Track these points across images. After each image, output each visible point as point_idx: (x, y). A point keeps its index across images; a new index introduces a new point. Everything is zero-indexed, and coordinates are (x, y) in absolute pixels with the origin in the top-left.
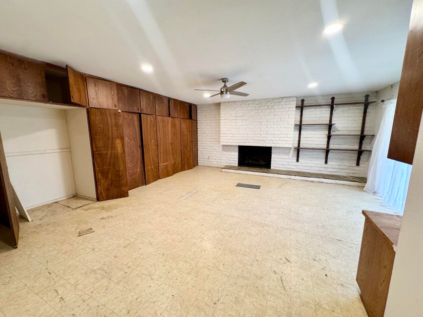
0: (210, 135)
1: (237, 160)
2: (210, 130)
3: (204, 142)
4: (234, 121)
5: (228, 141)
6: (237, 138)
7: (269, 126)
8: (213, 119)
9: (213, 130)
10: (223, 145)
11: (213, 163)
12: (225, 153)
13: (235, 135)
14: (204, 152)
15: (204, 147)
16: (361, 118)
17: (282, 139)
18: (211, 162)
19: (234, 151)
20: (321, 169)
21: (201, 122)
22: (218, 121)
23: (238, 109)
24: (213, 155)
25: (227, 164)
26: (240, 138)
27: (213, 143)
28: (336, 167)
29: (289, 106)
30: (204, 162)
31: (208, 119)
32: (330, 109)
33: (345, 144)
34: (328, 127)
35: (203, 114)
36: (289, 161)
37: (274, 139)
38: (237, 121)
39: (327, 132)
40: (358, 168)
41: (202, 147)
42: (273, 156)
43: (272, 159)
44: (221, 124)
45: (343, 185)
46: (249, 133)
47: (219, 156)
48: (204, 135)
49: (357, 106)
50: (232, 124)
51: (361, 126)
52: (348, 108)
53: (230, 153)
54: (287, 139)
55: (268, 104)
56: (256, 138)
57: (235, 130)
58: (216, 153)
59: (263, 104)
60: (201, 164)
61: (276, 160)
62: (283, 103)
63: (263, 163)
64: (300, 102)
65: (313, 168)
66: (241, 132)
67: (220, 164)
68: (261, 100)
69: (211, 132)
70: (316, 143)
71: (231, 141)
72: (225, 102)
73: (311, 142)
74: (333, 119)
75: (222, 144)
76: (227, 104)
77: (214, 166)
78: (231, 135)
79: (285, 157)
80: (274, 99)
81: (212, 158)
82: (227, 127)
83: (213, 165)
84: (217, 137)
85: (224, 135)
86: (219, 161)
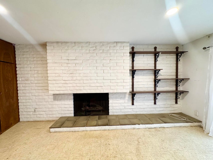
0: (36, 82)
1: (73, 109)
2: (35, 76)
3: (28, 91)
4: (66, 65)
5: (59, 89)
6: (71, 85)
7: (106, 71)
8: (39, 62)
9: (40, 75)
10: (54, 95)
11: (42, 116)
12: (57, 102)
13: (68, 82)
14: (28, 104)
15: (28, 98)
16: (175, 65)
17: (120, 84)
18: (39, 116)
19: (67, 99)
20: (152, 109)
21: (22, 66)
22: (45, 66)
23: (69, 51)
24: (41, 107)
25: (61, 116)
26: (75, 85)
27: (40, 91)
28: (163, 106)
29: (124, 51)
30: (28, 116)
31: (32, 63)
32: (154, 57)
33: (167, 87)
34: (154, 72)
35: (25, 56)
36: (126, 105)
37: (111, 84)
38: (69, 65)
39: (153, 77)
40: (176, 105)
41: (24, 98)
42: (111, 101)
43: (110, 105)
44: (48, 68)
45: (180, 127)
46: (85, 78)
47: (50, 106)
48: (26, 82)
49: (171, 55)
50: (63, 68)
51: (175, 71)
52: (166, 57)
53: (63, 102)
54: (124, 84)
55: (103, 48)
56: (93, 85)
57: (68, 75)
58: (44, 103)
59: (98, 47)
60: (25, 120)
61: (114, 105)
62: (118, 48)
63: (100, 108)
64: (131, 50)
65: (145, 110)
66: (75, 78)
67: (51, 116)
68: (95, 43)
69: (36, 79)
70: (146, 86)
71: (64, 89)
72: (53, 43)
73: (143, 86)
74: (157, 65)
75: (51, 93)
76: (55, 45)
77: (44, 119)
78: (63, 82)
79: (121, 101)
80: (108, 43)
81: (41, 110)
82: (57, 72)
83: (41, 119)
84: (44, 85)
85: (54, 82)
86: (50, 113)
